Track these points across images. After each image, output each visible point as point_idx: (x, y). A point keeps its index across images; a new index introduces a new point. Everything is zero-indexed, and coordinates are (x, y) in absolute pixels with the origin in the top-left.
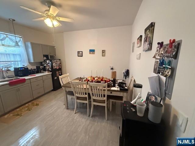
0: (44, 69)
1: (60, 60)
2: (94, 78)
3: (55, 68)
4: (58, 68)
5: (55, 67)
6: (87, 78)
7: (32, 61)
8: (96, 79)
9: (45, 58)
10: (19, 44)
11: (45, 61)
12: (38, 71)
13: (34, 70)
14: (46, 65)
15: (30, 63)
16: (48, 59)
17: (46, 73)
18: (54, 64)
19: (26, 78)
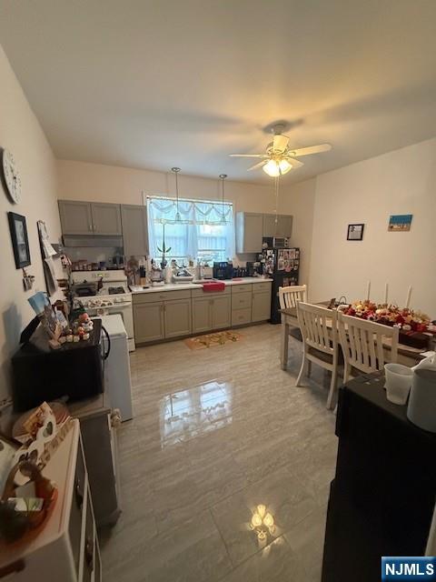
0: (260, 271)
1: (297, 249)
2: (374, 309)
3: (282, 269)
4: (288, 270)
5: (281, 266)
6: (350, 306)
7: (241, 251)
8: (378, 311)
9: (265, 245)
10: (227, 218)
11: (264, 252)
12: (248, 272)
13: (242, 269)
14: (264, 261)
15: (237, 254)
16: (270, 247)
17: (262, 279)
18: (281, 259)
19: (227, 282)
